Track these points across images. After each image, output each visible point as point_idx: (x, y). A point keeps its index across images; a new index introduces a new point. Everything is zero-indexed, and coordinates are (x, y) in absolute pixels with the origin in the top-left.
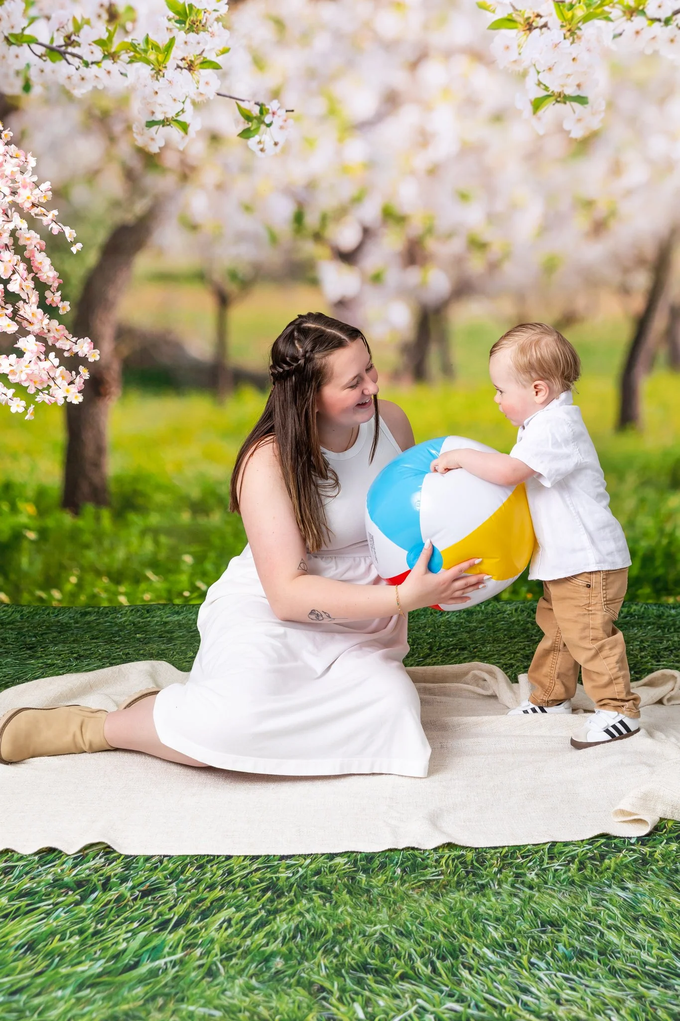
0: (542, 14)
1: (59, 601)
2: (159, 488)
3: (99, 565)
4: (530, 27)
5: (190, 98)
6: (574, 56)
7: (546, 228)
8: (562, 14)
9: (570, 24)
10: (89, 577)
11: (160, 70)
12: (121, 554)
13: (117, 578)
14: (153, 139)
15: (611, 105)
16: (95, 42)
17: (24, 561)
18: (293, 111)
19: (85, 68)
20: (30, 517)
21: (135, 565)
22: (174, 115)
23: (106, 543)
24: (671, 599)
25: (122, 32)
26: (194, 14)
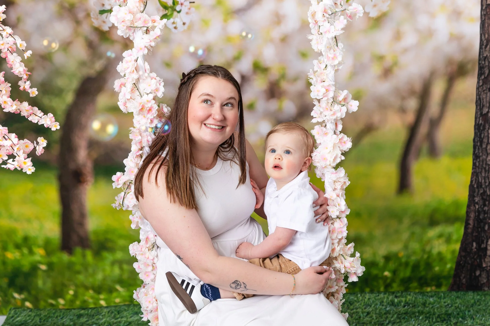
1: (63, 305)
3: (87, 283)
10: (81, 291)
12: (100, 276)
13: (98, 290)
17: (40, 283)
20: (41, 256)
21: (109, 282)
23: (90, 270)
24: (429, 289)
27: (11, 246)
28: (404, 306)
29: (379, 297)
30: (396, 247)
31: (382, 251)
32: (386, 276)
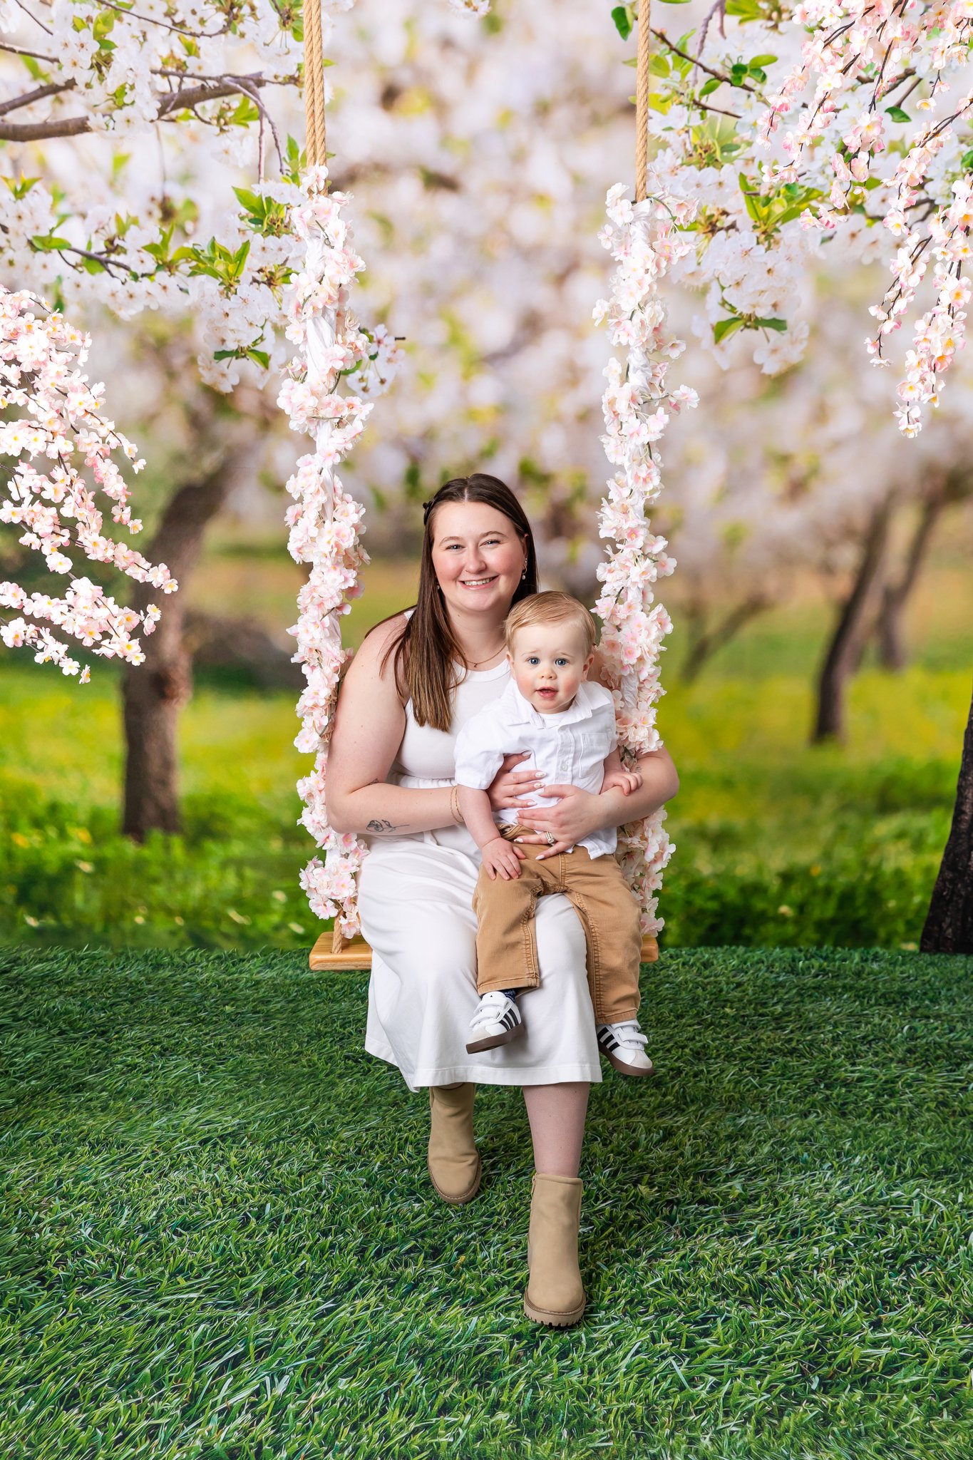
0: (728, 210)
2: (242, 810)
3: (171, 903)
4: (713, 228)
5: (271, 321)
6: (769, 266)
7: (728, 490)
8: (756, 211)
9: (765, 224)
10: (158, 917)
11: (231, 286)
12: (197, 890)
13: (192, 918)
14: (223, 375)
15: (816, 331)
16: (145, 248)
17: (78, 898)
18: (404, 339)
19: (133, 282)
20: (83, 845)
21: (215, 903)
22: (250, 343)
23: (179, 877)
25: (180, 234)
26: (273, 211)
27: (23, 822)
28: (817, 976)
30: (806, 856)
31: (777, 861)
32: (783, 915)
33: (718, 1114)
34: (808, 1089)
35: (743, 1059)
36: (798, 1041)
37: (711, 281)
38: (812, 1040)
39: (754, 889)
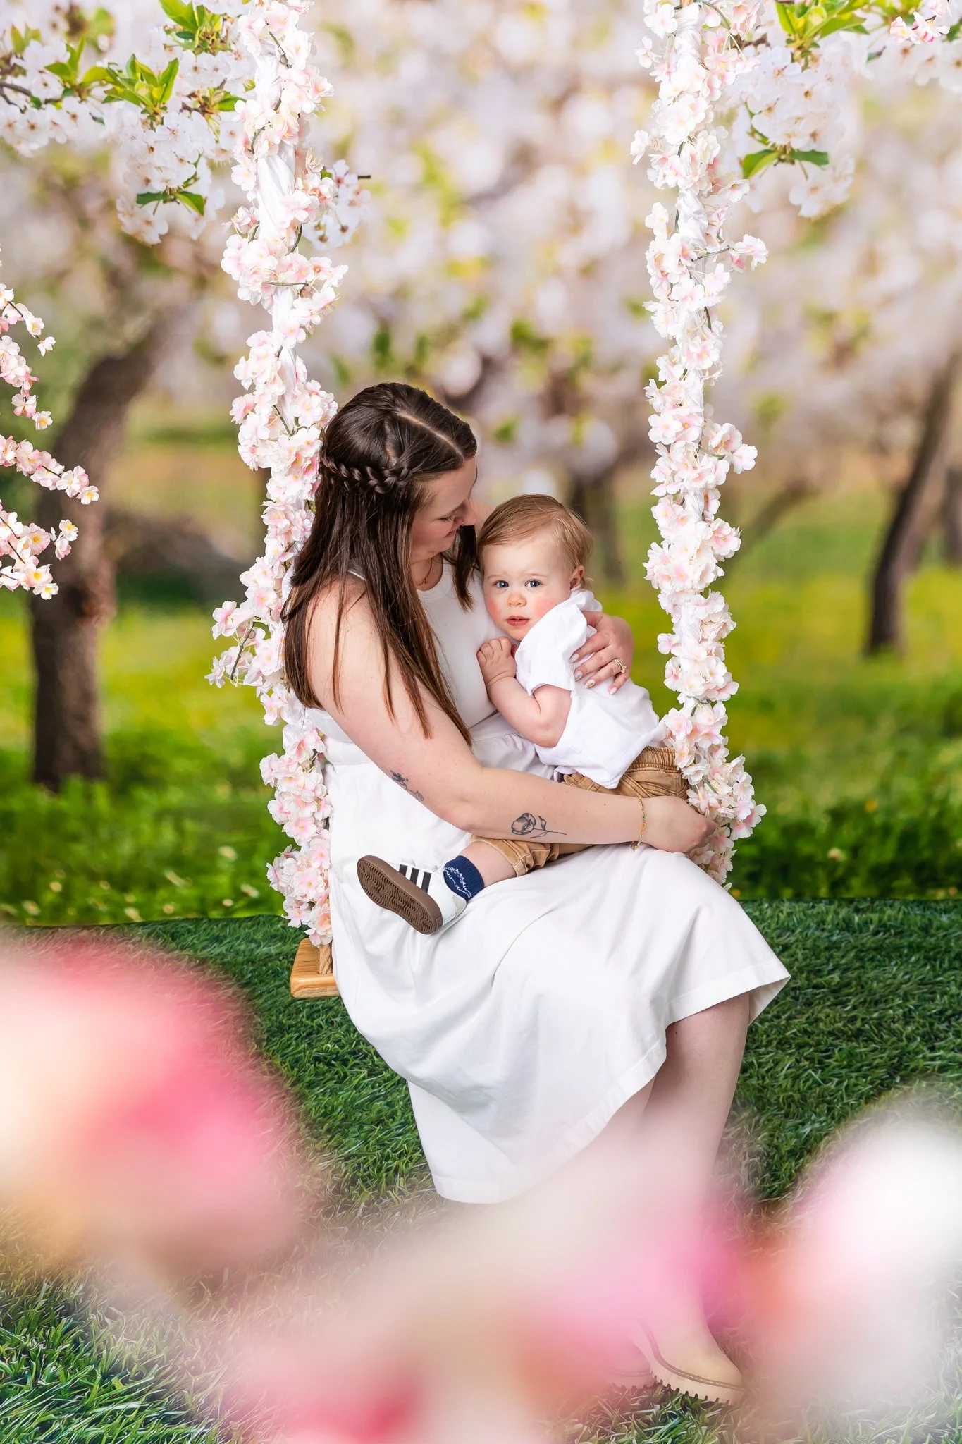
1: (36, 917)
2: (180, 750)
3: (96, 865)
5: (206, 157)
6: (807, 88)
7: (762, 357)
8: (789, 22)
9: (801, 38)
10: (80, 882)
11: (156, 113)
12: (126, 848)
13: (122, 882)
14: (149, 223)
15: (863, 166)
16: (48, 68)
18: (369, 177)
19: (35, 110)
21: (148, 864)
22: (181, 184)
23: (104, 833)
24: (941, 894)
25: (93, 52)
26: (207, 23)
28: (877, 933)
29: (815, 911)
30: (860, 789)
31: (826, 796)
32: (834, 860)
33: (776, 1122)
34: (881, 1084)
35: (800, 1047)
36: (863, 1020)
37: (737, 107)
38: (879, 1018)
39: (800, 830)
